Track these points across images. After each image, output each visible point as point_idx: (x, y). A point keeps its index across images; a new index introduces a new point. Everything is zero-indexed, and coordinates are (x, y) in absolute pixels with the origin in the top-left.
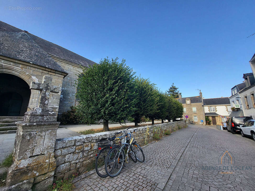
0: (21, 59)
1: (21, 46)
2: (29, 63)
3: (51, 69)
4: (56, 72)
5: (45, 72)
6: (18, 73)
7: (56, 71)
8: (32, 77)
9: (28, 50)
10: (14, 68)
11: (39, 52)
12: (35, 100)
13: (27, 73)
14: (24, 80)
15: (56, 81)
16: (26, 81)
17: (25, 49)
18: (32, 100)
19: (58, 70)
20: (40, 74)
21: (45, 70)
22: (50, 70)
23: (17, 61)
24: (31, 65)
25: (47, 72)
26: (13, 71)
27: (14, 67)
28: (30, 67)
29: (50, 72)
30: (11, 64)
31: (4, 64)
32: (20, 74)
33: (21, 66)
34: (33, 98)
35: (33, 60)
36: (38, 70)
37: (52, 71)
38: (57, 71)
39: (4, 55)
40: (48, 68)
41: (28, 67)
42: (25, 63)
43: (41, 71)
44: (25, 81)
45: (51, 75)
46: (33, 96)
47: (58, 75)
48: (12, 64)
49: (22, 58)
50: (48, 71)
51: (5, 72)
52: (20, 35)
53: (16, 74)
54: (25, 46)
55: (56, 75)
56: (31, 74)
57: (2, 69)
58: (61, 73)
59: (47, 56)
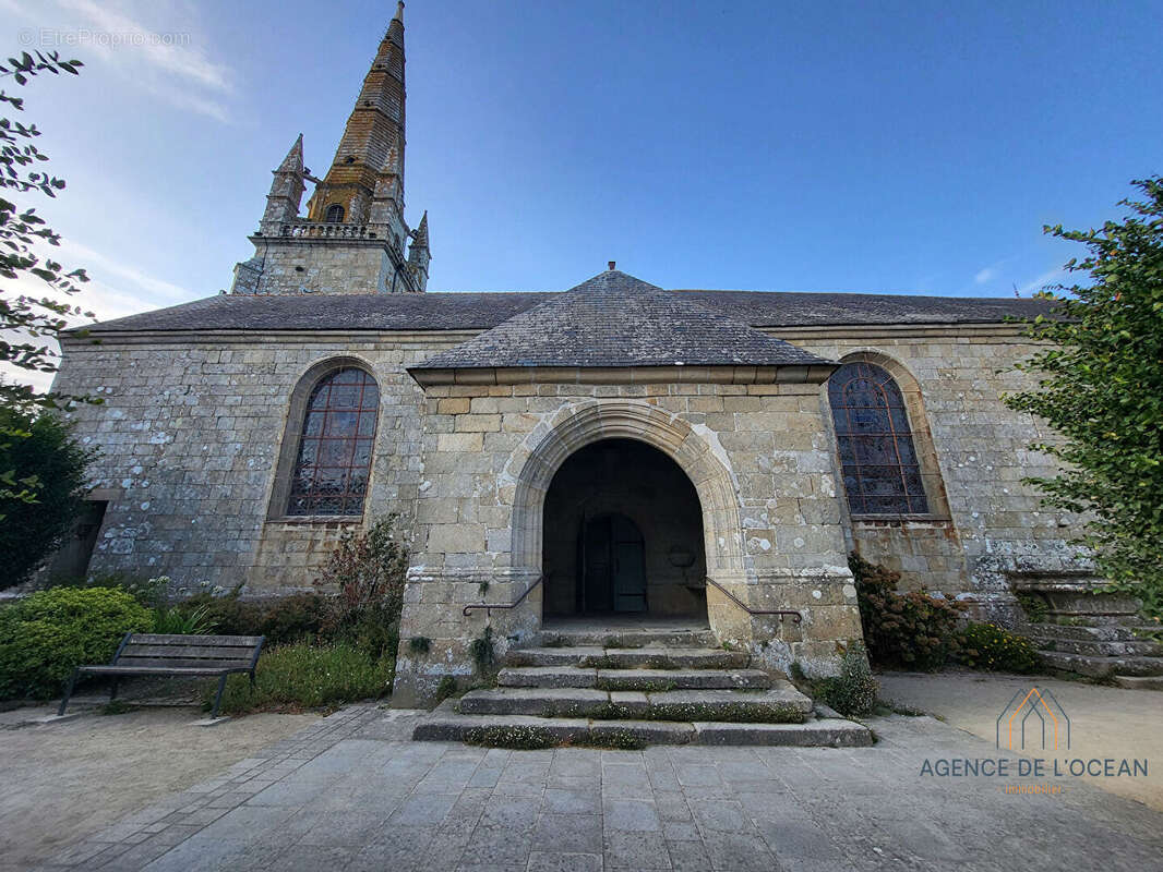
0: (644, 360)
1: (622, 314)
2: (672, 366)
3: (758, 367)
4: (782, 375)
5: (733, 389)
6: (643, 427)
7: (780, 367)
8: (695, 427)
9: (644, 319)
10: (630, 408)
11: (678, 315)
12: (731, 542)
13: (675, 416)
14: (666, 451)
15: (790, 423)
16: (674, 456)
17: (636, 320)
18: (717, 540)
19: (788, 360)
20: (718, 407)
21: (732, 382)
22: (751, 375)
23: (633, 376)
24: (681, 375)
25: (743, 387)
26: (628, 423)
27: (628, 404)
28: (676, 386)
29: (755, 382)
30: (620, 394)
31: (599, 402)
32: (649, 428)
33: (646, 390)
34: (718, 534)
35: (678, 350)
36: (708, 389)
37: (762, 376)
38: (784, 366)
39: (595, 365)
40: (742, 365)
41: (669, 386)
42: (658, 371)
43: (717, 389)
44: (670, 453)
45: (760, 396)
46: (717, 524)
47: (791, 386)
48: (620, 390)
49: (643, 356)
50: (746, 383)
51: (606, 432)
52: (606, 283)
53: (636, 430)
54: (632, 311)
55: (783, 389)
56: (686, 417)
57: (598, 425)
58: (801, 375)
59: (712, 316)
